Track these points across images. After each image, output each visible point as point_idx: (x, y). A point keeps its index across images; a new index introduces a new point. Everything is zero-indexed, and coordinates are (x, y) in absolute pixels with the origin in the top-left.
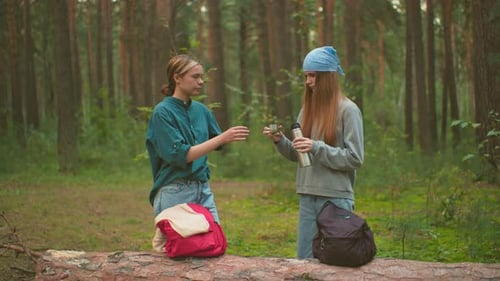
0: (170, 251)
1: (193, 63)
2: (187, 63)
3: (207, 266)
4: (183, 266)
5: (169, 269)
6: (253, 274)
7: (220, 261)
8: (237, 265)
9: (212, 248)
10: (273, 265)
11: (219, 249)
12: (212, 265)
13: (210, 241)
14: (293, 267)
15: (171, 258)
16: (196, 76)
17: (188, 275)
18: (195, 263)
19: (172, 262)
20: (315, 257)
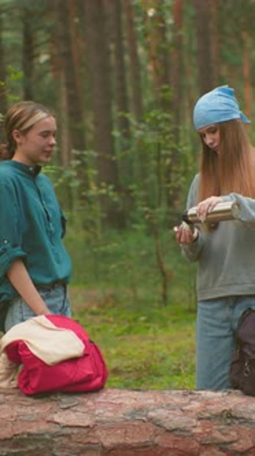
0: (26, 385)
1: (41, 115)
2: (33, 114)
3: (83, 404)
4: (49, 405)
5: (29, 410)
6: (151, 414)
7: (101, 398)
8: (127, 402)
9: (89, 379)
10: (177, 400)
11: (99, 380)
12: (90, 403)
13: (87, 369)
14: (207, 402)
15: (29, 395)
16: (46, 134)
17: (57, 418)
18: (66, 400)
19: (31, 400)
20: (236, 388)
